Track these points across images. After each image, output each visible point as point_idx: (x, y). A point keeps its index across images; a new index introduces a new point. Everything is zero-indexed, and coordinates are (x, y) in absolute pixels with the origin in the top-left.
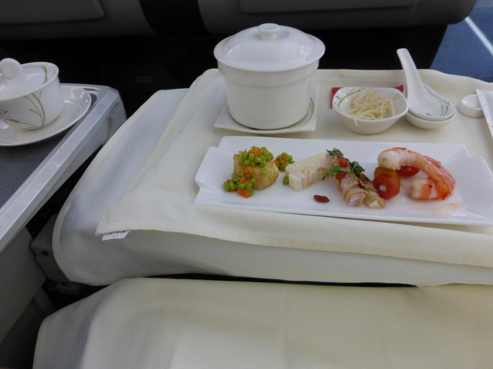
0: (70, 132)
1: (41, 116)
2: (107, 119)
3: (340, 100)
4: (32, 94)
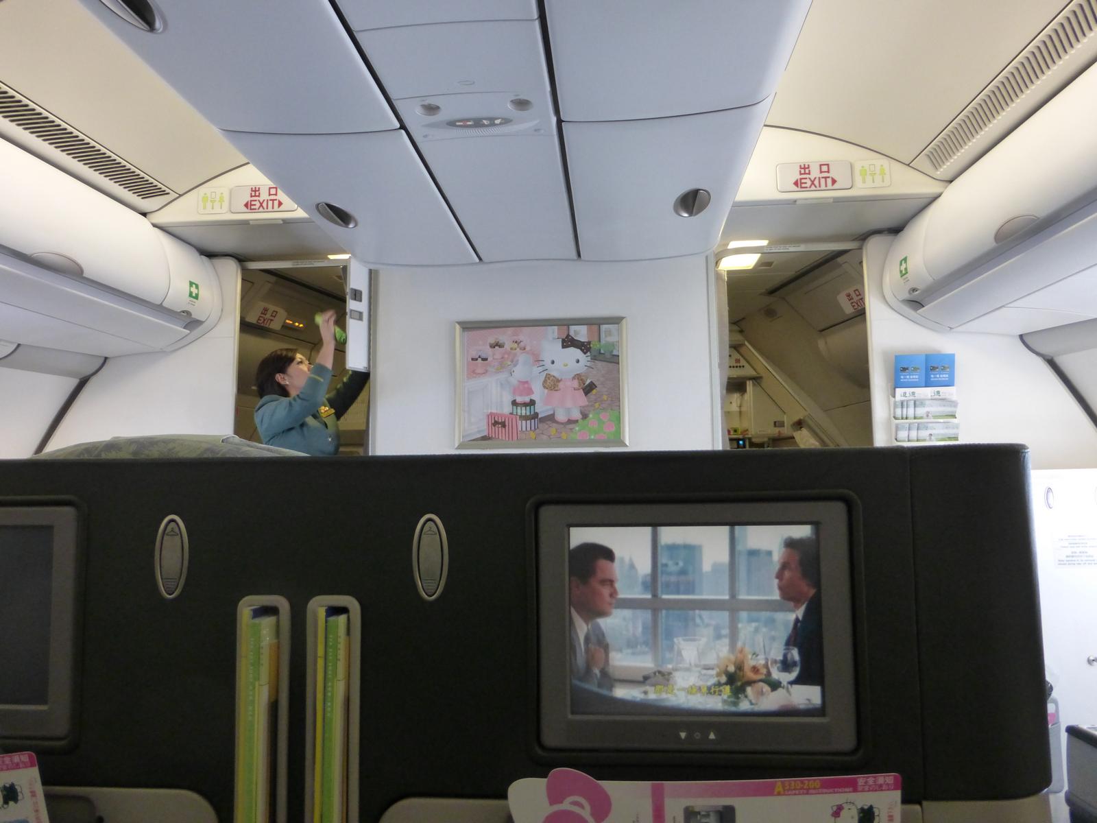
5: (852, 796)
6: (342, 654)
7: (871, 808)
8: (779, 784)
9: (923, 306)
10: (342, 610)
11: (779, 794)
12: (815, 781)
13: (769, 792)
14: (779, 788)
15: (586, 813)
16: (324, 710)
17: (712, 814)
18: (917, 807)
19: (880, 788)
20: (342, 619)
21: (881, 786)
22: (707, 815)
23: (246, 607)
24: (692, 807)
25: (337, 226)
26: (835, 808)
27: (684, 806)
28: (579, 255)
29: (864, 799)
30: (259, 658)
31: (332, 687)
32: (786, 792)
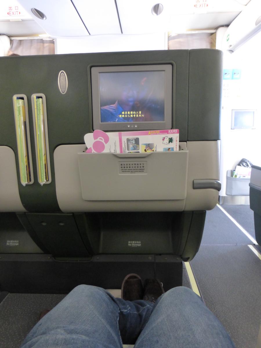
5: (167, 135)
6: (41, 108)
7: (172, 138)
8: (150, 132)
9: (233, 52)
10: (41, 97)
11: (150, 135)
12: (158, 131)
13: (147, 134)
14: (149, 133)
15: (103, 141)
16: (38, 123)
17: (134, 140)
18: (186, 143)
19: (174, 133)
20: (40, 99)
21: (174, 132)
22: (132, 140)
23: (15, 97)
24: (129, 138)
25: (40, 19)
26: (163, 138)
27: (127, 138)
28: (122, 33)
29: (170, 136)
30: (20, 110)
31: (39, 116)
32: (151, 134)
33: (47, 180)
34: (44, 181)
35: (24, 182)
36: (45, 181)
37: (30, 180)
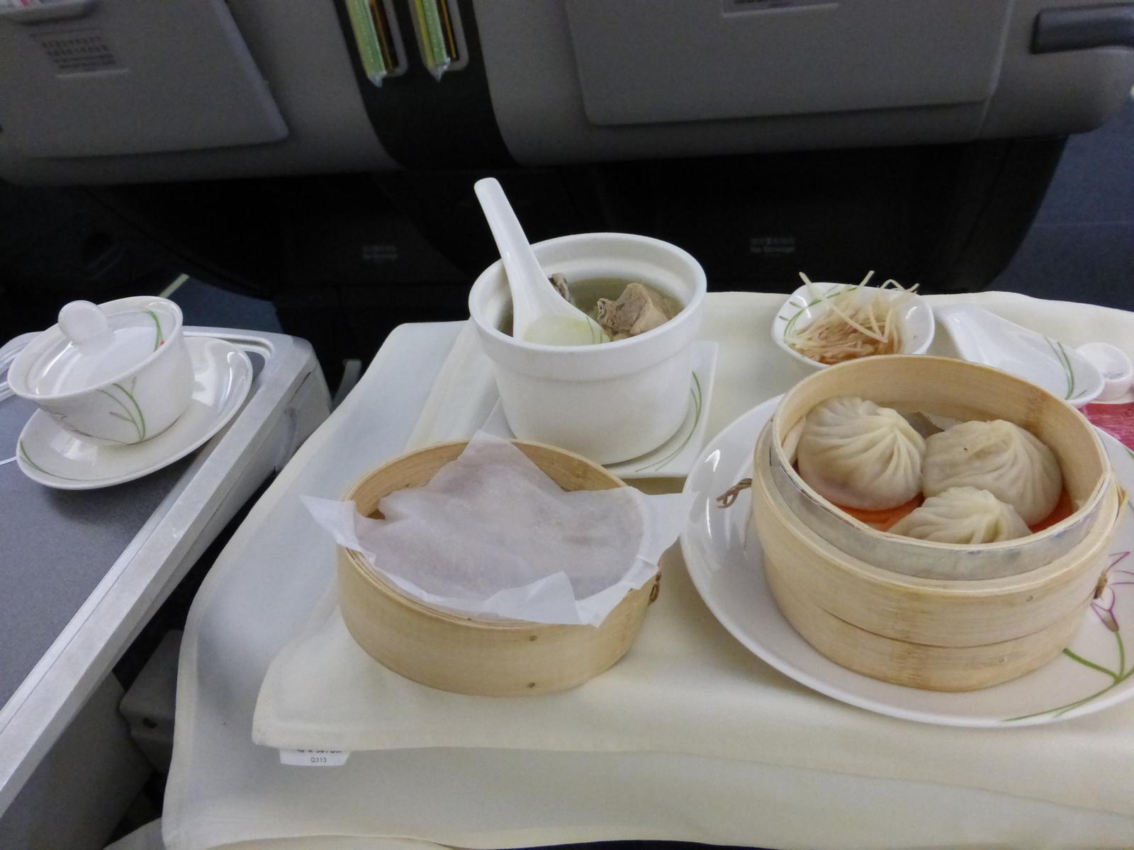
0: (200, 457)
1: (136, 425)
2: (285, 412)
3: (787, 323)
4: (116, 385)
33: (454, 56)
34: (444, 64)
35: (377, 72)
36: (448, 60)
37: (396, 63)
